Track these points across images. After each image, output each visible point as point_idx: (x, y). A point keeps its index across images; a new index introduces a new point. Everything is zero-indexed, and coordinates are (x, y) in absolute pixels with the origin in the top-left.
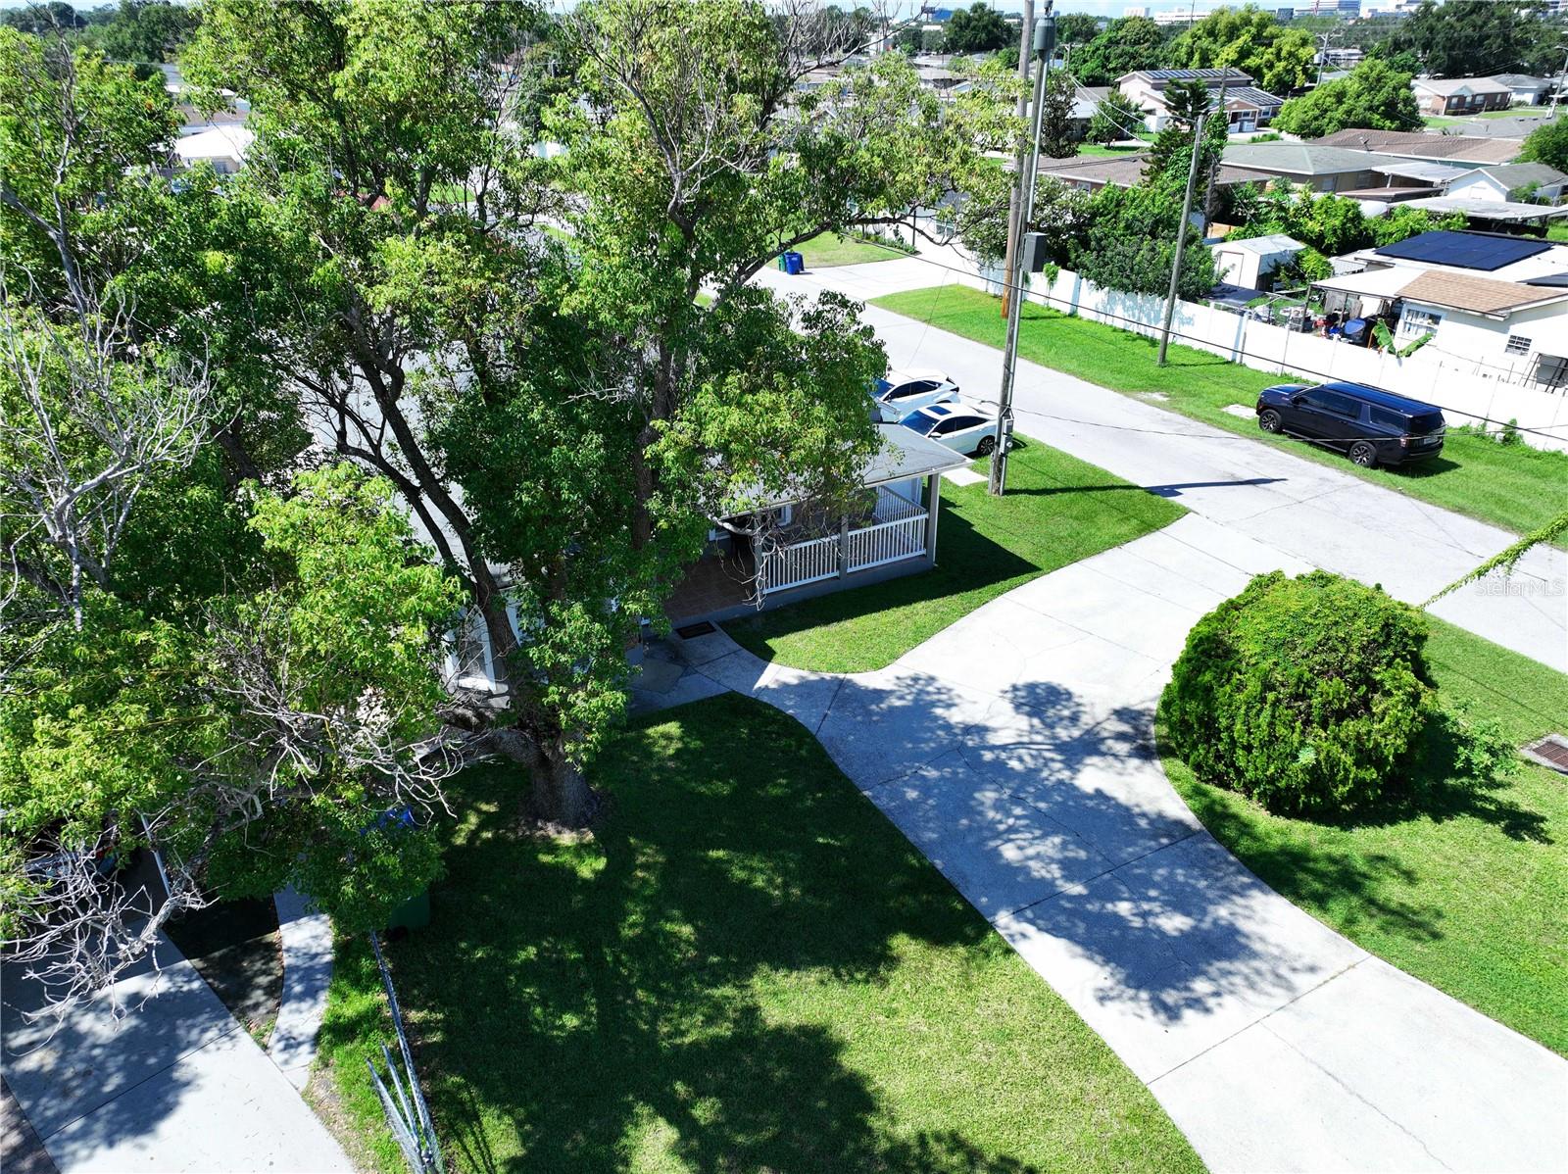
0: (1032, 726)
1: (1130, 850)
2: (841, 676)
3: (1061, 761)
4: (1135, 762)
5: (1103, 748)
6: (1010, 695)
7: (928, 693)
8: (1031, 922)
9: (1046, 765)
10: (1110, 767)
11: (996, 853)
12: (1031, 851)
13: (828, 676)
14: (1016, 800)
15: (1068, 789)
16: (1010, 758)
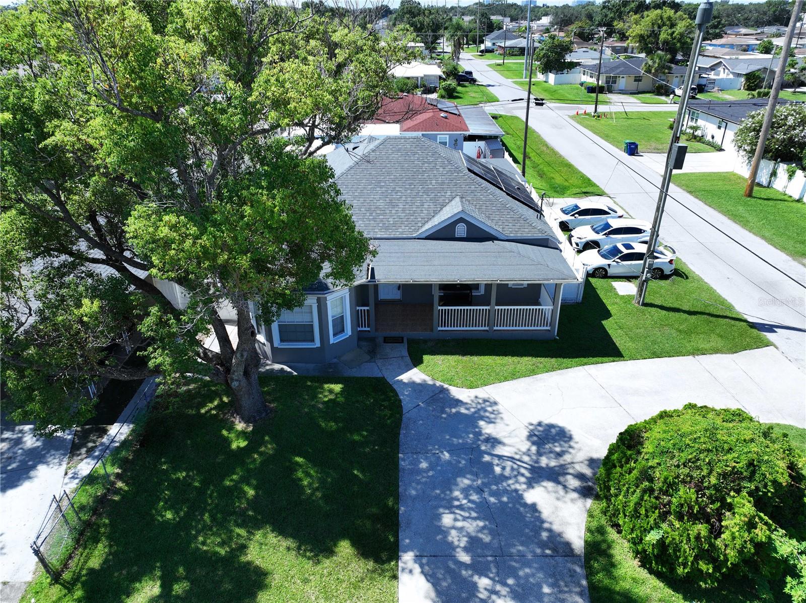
0: (529, 450)
1: (521, 548)
2: (446, 386)
3: (527, 478)
4: (575, 495)
5: (561, 479)
6: (531, 427)
7: (486, 411)
8: (422, 566)
9: (516, 476)
10: (556, 492)
11: (438, 517)
12: (459, 524)
13: (438, 383)
14: (480, 490)
15: (517, 497)
16: (498, 465)
